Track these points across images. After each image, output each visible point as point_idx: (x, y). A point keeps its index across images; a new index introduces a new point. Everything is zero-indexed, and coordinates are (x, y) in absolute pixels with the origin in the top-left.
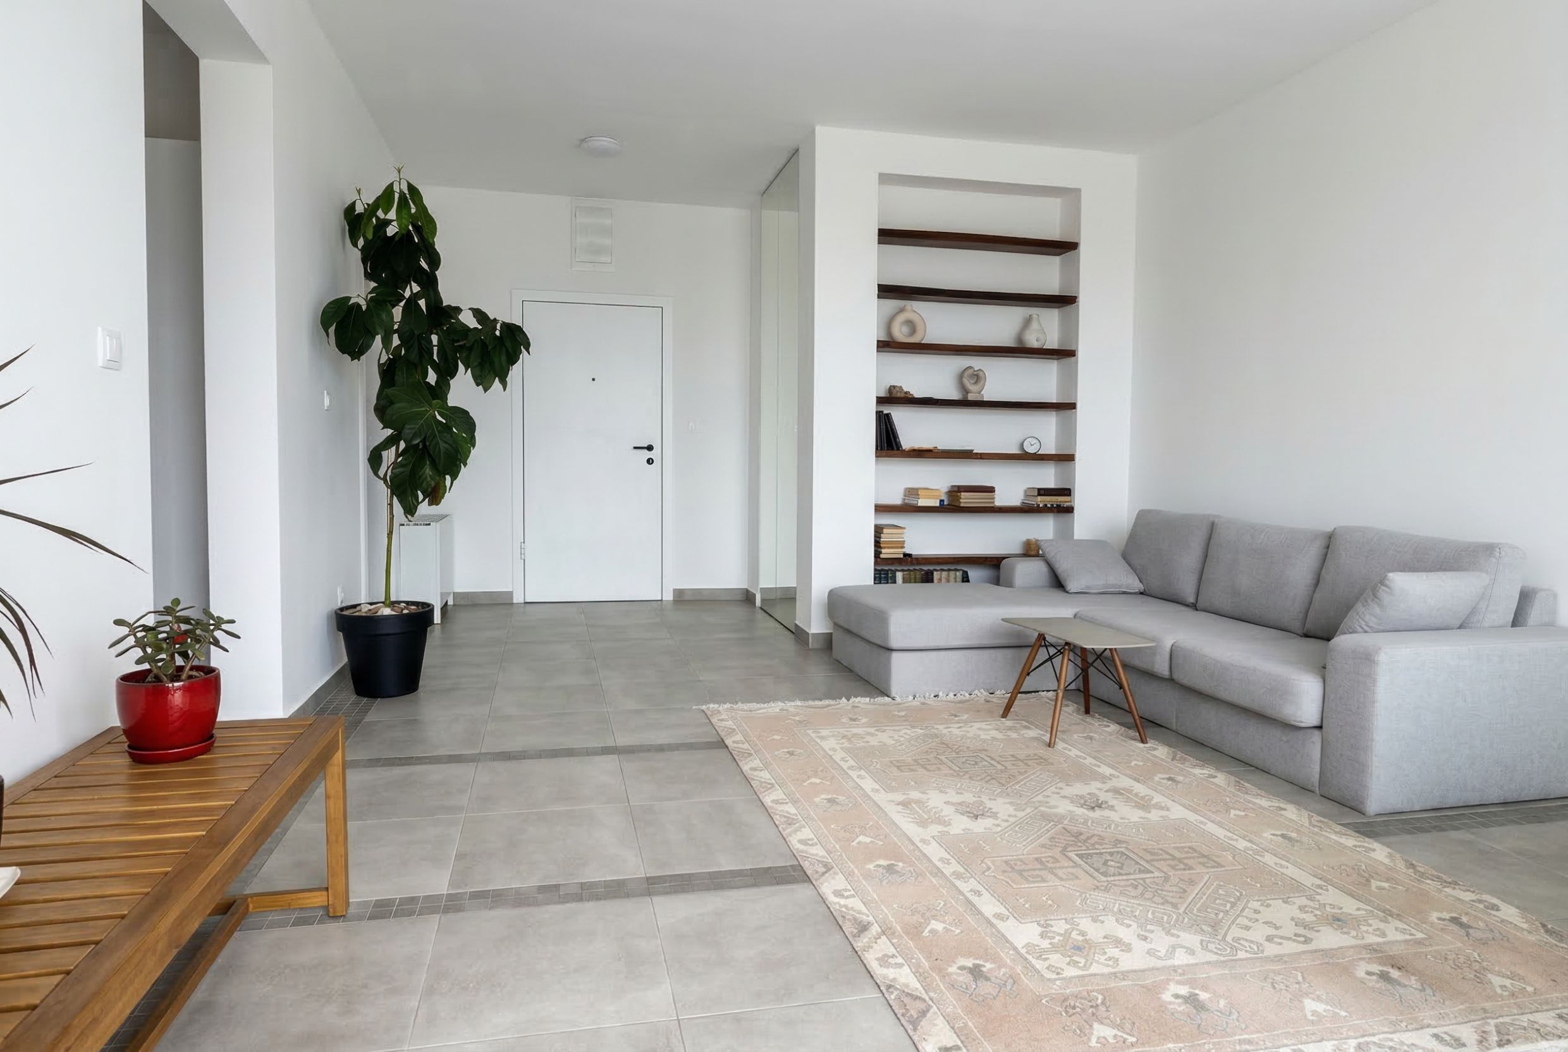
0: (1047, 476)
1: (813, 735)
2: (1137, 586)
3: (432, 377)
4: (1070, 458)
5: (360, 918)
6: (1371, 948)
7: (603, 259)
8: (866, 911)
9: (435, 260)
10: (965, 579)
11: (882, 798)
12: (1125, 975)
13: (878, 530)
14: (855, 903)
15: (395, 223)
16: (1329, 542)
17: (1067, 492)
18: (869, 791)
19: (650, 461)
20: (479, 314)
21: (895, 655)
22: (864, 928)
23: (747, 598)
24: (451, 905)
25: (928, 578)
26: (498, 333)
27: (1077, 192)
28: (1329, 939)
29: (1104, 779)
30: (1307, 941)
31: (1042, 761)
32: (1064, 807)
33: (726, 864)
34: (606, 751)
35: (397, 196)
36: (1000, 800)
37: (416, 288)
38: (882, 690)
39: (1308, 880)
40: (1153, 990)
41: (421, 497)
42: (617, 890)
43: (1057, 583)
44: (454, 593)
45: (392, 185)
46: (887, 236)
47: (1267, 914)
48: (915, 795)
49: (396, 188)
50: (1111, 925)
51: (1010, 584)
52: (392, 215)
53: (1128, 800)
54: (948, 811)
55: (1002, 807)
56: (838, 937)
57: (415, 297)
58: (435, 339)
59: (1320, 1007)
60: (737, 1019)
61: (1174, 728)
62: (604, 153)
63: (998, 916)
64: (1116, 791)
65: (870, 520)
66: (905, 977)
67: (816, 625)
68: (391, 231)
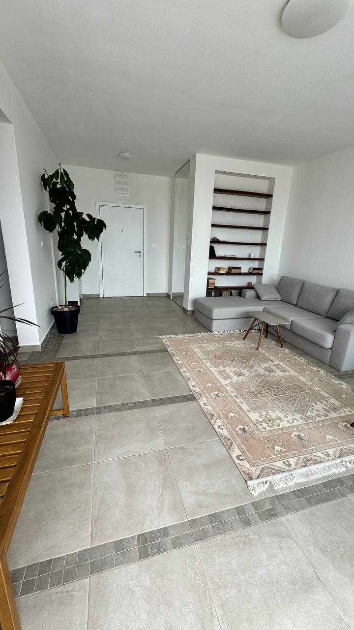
0: (256, 264)
1: (192, 347)
2: (279, 298)
3: (75, 237)
4: (263, 260)
5: (73, 416)
6: (343, 417)
7: (125, 193)
8: (212, 410)
9: (74, 197)
10: (231, 295)
11: (213, 369)
12: (282, 429)
13: (208, 279)
14: (210, 408)
15: (60, 183)
16: (338, 292)
17: (261, 269)
18: (208, 366)
19: (140, 256)
20: (89, 216)
21: (214, 321)
22: (212, 416)
23: (168, 296)
24: (99, 411)
25: (220, 295)
26: (96, 223)
27: (274, 179)
28: (333, 415)
29: (272, 361)
30: (327, 416)
31: (255, 355)
32: (262, 371)
33: (173, 394)
34: (134, 353)
35: (60, 173)
36: (246, 370)
37: (68, 207)
38: (209, 330)
39: (327, 395)
40: (289, 434)
41: (75, 276)
42: (143, 405)
43: (258, 297)
44: (83, 295)
45: (58, 170)
46: (217, 191)
47: (316, 407)
48: (222, 369)
49: (59, 171)
50: (277, 413)
51: (244, 297)
52: (59, 180)
53: (279, 368)
54: (231, 374)
55: (245, 372)
56: (206, 419)
57: (68, 209)
58: (75, 224)
59: (331, 437)
60: (182, 448)
61: (289, 342)
62: (126, 158)
63: (248, 411)
64: (275, 365)
65: (206, 276)
66: (225, 432)
67: (190, 308)
68: (58, 186)
